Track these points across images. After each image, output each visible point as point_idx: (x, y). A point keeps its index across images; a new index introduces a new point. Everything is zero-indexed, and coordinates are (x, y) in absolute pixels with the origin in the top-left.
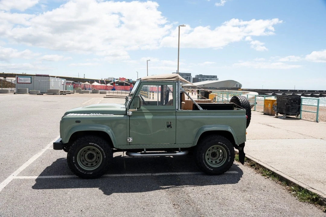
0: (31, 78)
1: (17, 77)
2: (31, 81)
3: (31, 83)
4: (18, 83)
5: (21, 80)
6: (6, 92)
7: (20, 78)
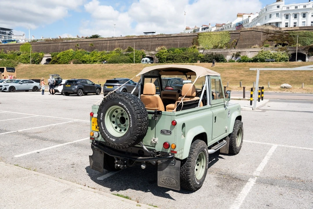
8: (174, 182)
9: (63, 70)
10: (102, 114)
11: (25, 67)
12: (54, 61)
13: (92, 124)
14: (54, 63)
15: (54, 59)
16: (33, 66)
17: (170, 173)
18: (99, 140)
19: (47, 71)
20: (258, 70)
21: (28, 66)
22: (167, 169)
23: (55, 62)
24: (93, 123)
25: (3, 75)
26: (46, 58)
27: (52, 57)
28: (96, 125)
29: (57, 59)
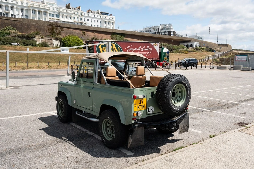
0: (247, 56)
1: (236, 56)
2: (247, 59)
3: (247, 61)
4: (236, 61)
5: (239, 58)
6: (224, 68)
7: (238, 57)
8: (186, 127)
10: (171, 92)
13: (135, 106)
17: (185, 123)
18: (140, 118)
20: (8, 52)
22: (183, 121)
24: (135, 104)
28: (138, 106)
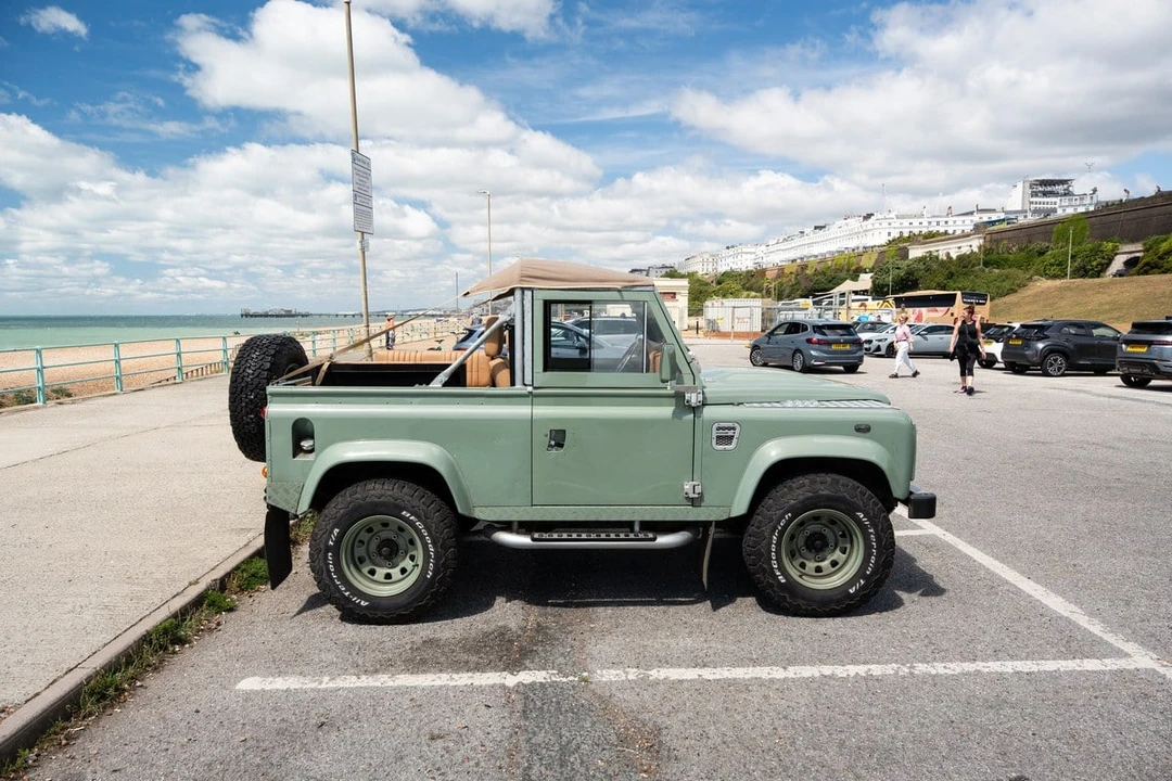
9: (1168, 293)
11: (1049, 288)
12: (1147, 264)
14: (1146, 273)
15: (1151, 258)
16: (1072, 286)
19: (1109, 299)
21: (1056, 286)
23: (1152, 268)
25: (952, 314)
26: (1124, 258)
27: (1146, 251)
29: (1160, 258)
